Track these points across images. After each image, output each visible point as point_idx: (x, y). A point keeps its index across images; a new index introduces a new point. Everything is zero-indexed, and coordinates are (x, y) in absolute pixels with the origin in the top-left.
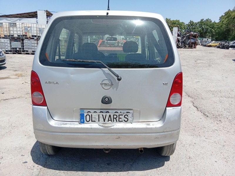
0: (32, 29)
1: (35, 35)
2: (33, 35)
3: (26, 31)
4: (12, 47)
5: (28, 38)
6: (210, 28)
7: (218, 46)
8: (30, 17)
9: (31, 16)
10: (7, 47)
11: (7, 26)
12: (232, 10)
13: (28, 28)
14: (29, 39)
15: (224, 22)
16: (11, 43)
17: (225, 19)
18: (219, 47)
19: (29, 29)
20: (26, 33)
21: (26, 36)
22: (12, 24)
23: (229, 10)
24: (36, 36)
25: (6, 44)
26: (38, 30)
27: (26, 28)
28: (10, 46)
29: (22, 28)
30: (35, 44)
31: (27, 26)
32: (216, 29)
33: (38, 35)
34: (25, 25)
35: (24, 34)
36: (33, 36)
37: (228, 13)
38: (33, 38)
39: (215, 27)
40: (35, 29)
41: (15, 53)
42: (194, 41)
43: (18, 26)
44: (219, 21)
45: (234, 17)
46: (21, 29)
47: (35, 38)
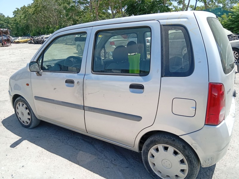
6: (5, 23)
7: (29, 41)
12: (27, 6)
15: (22, 18)
17: (23, 14)
18: (31, 43)
23: (24, 6)
32: (12, 25)
37: (24, 9)
39: (10, 22)
42: (7, 38)
44: (13, 16)
45: (32, 13)
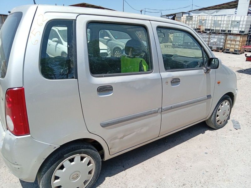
0: (207, 22)
1: (209, 28)
2: (206, 28)
3: (200, 24)
4: (185, 41)
5: (200, 32)
8: (230, 7)
9: (232, 7)
10: (180, 41)
11: (185, 20)
13: (203, 20)
14: (202, 33)
16: (184, 37)
19: (203, 22)
20: (200, 26)
21: (199, 29)
22: (189, 18)
24: (209, 30)
25: (180, 38)
26: (213, 23)
27: (201, 21)
28: (183, 40)
29: (197, 21)
30: (206, 38)
31: (203, 18)
33: (212, 29)
34: (201, 18)
35: (198, 27)
36: (206, 30)
38: (206, 32)
40: (210, 22)
41: (186, 48)
43: (194, 19)
46: (196, 23)
47: (208, 32)
